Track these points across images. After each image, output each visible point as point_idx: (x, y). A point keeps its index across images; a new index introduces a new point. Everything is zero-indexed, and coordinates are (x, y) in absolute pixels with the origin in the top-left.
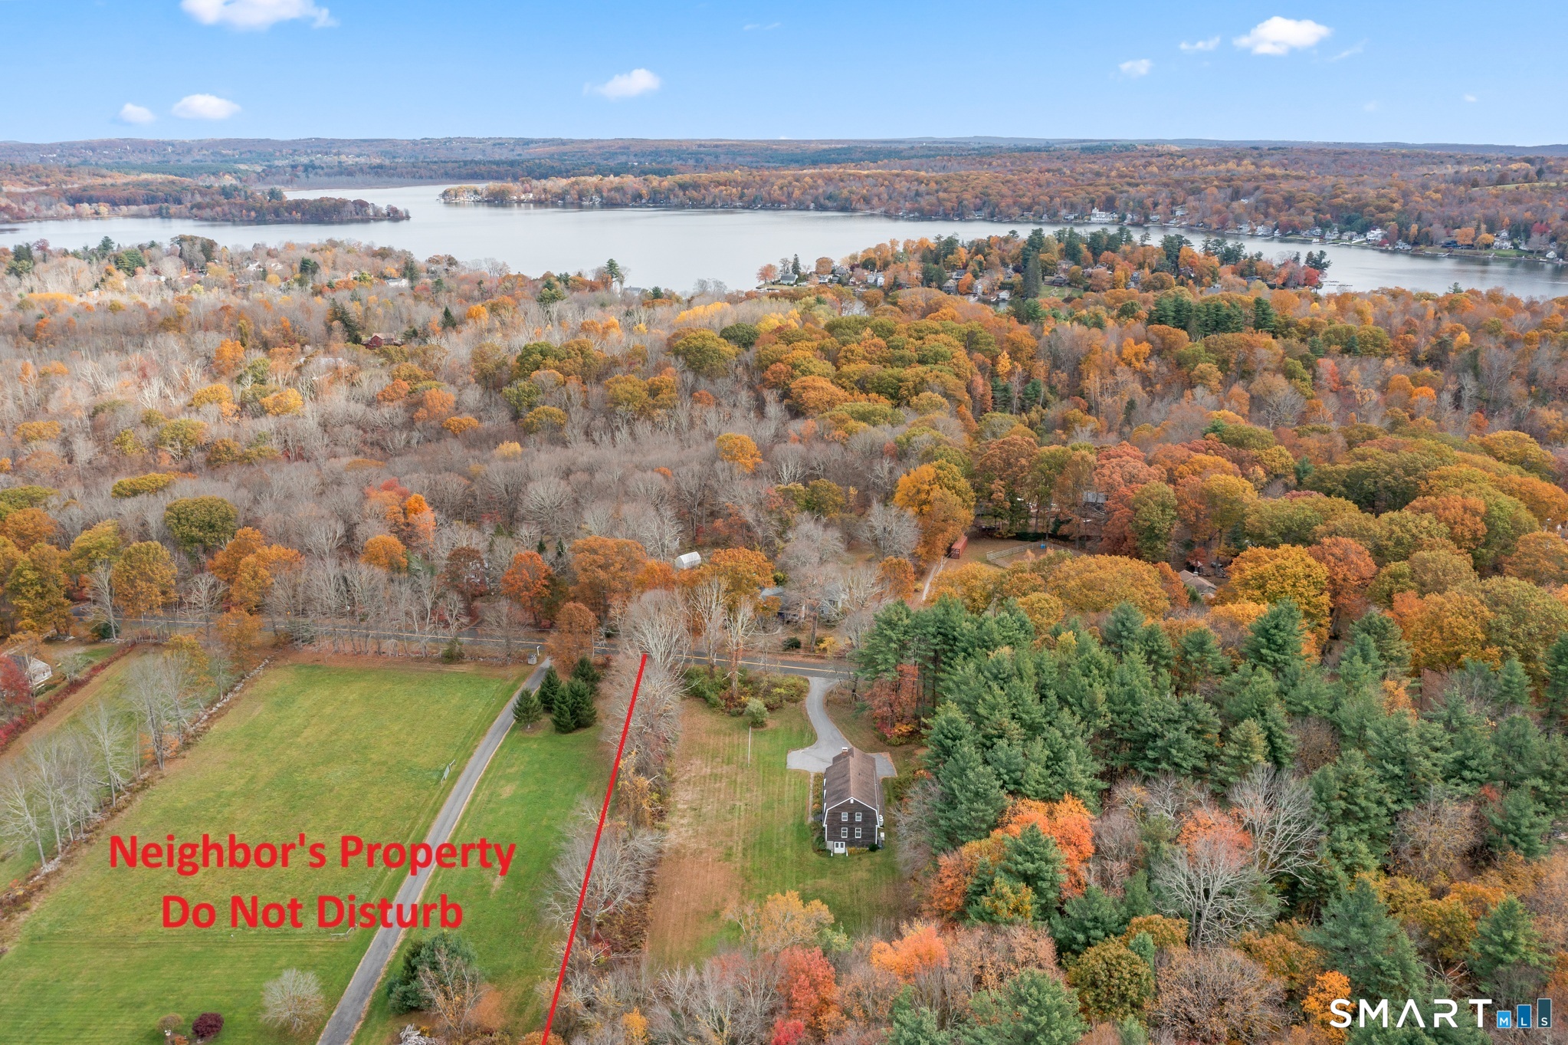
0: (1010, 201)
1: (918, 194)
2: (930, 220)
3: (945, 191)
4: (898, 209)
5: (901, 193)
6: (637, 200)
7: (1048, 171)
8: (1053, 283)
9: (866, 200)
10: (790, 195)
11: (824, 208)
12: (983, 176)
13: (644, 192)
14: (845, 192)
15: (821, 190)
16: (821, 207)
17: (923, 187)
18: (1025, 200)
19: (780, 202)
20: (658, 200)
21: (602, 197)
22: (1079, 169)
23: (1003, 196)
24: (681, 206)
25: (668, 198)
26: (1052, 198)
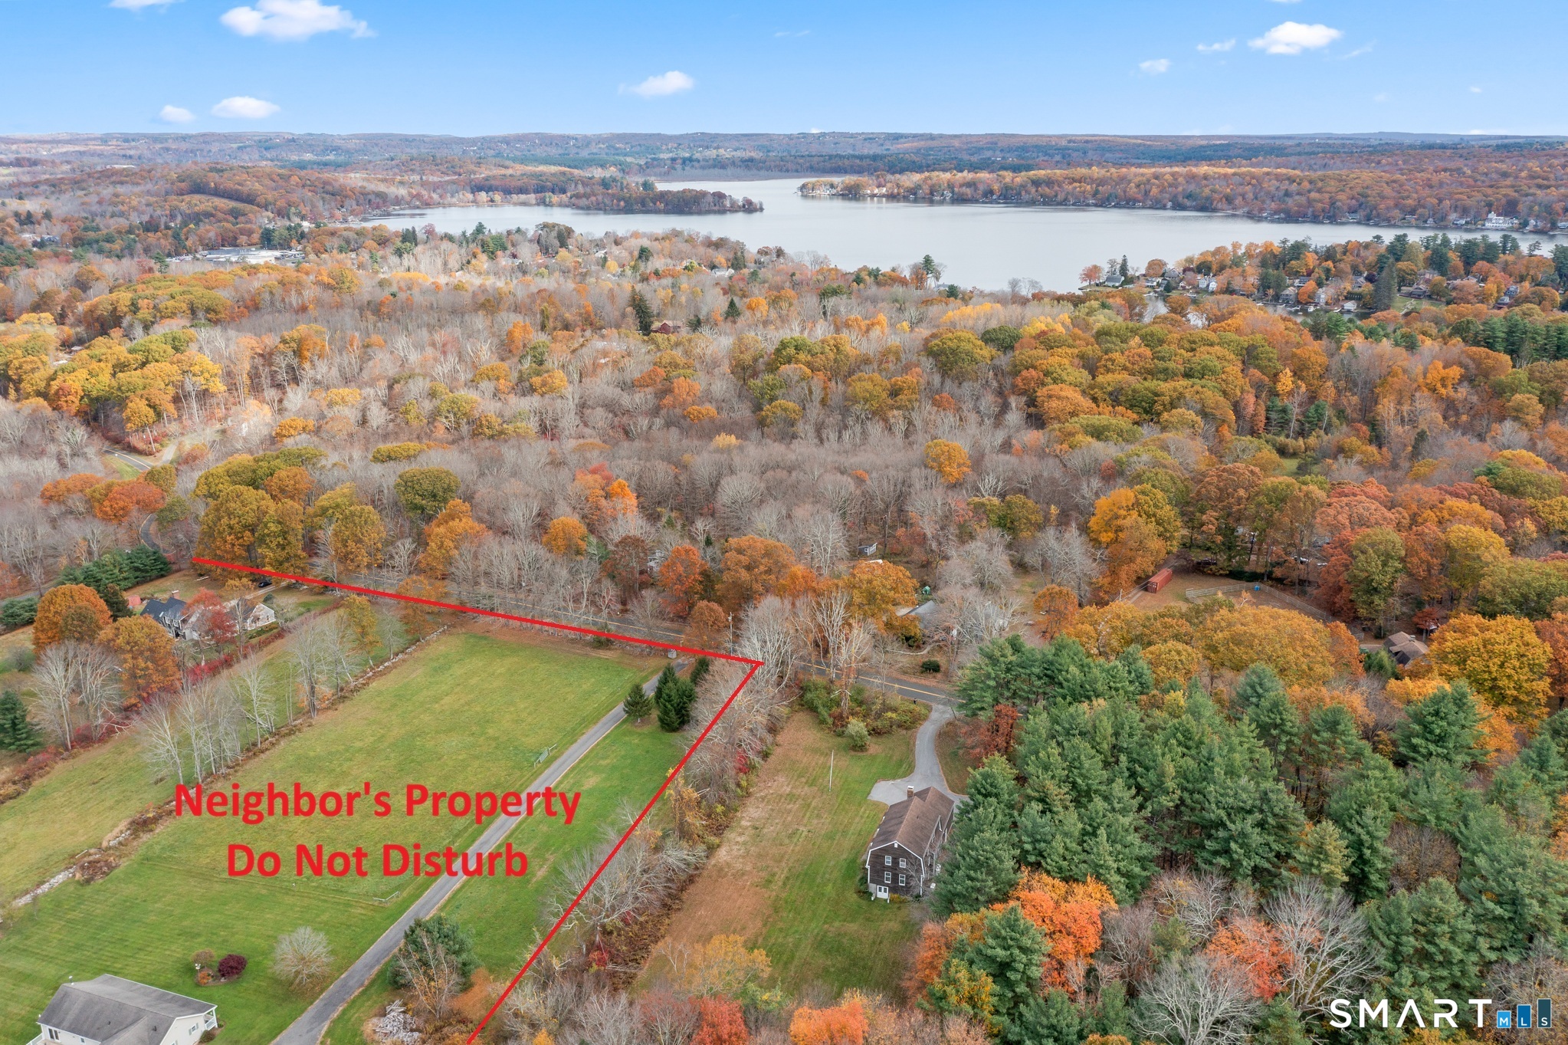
0: (1391, 203)
1: (1287, 194)
2: (1296, 222)
3: (1319, 191)
4: (1261, 210)
5: (1268, 193)
6: (988, 196)
7: (1445, 170)
8: (1410, 295)
9: (1229, 200)
10: (1147, 193)
11: (1183, 208)
12: (1365, 176)
13: (996, 187)
14: (1207, 191)
15: (1180, 189)
16: (1178, 206)
17: (1294, 187)
18: (1410, 202)
19: (1135, 201)
20: (1010, 197)
21: (953, 192)
22: (1483, 168)
23: (1383, 198)
24: (1032, 203)
25: (1019, 194)
26: (1440, 201)
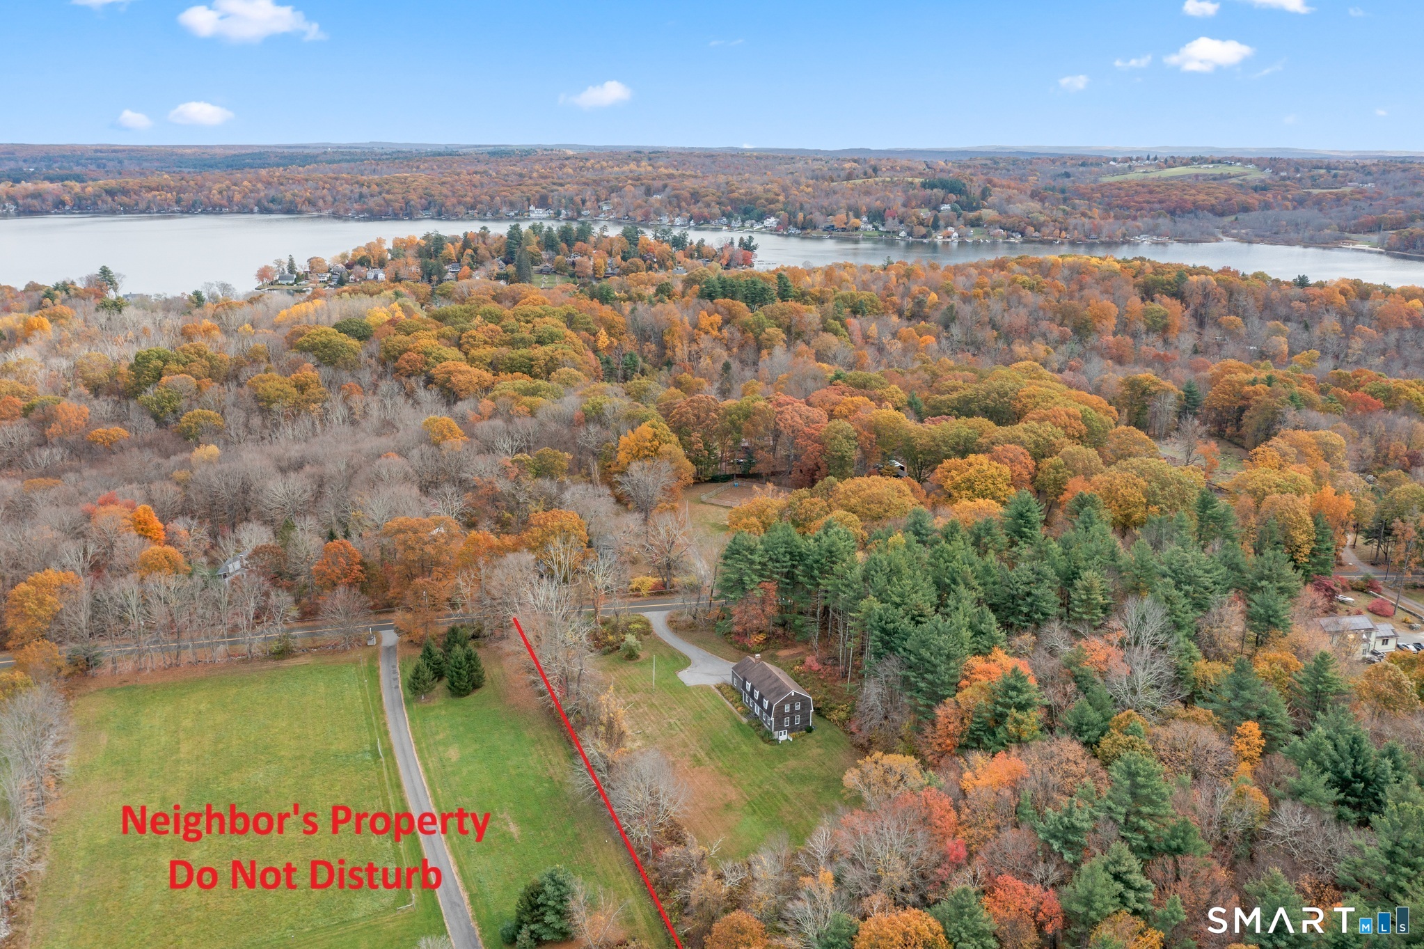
0: (454, 200)
1: (361, 196)
2: (380, 219)
3: (388, 192)
4: (347, 211)
5: (345, 196)
6: (59, 206)
7: (476, 173)
8: (541, 272)
9: (311, 202)
10: (230, 200)
11: (270, 212)
12: (421, 179)
13: (67, 198)
14: (289, 196)
15: (262, 194)
16: (265, 210)
17: (365, 190)
18: (468, 199)
19: (221, 207)
20: (84, 206)
21: (17, 204)
22: (504, 171)
23: (446, 197)
24: (112, 212)
25: (95, 204)
26: (492, 198)
